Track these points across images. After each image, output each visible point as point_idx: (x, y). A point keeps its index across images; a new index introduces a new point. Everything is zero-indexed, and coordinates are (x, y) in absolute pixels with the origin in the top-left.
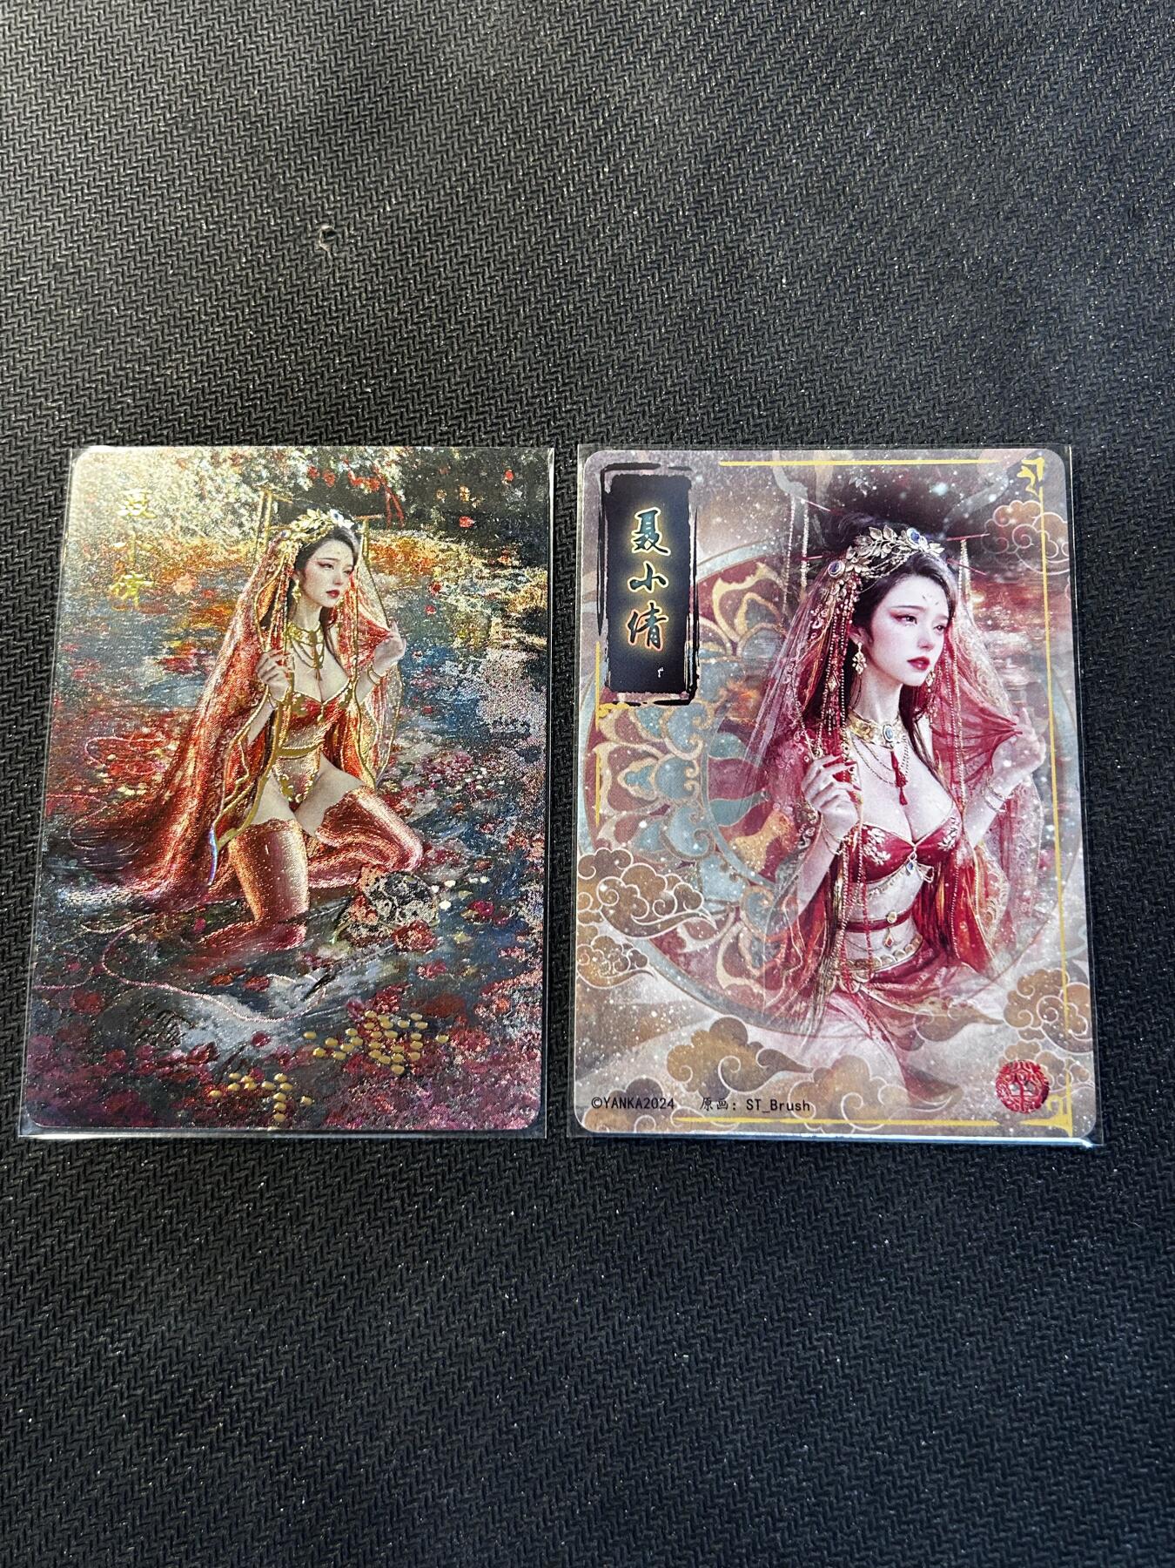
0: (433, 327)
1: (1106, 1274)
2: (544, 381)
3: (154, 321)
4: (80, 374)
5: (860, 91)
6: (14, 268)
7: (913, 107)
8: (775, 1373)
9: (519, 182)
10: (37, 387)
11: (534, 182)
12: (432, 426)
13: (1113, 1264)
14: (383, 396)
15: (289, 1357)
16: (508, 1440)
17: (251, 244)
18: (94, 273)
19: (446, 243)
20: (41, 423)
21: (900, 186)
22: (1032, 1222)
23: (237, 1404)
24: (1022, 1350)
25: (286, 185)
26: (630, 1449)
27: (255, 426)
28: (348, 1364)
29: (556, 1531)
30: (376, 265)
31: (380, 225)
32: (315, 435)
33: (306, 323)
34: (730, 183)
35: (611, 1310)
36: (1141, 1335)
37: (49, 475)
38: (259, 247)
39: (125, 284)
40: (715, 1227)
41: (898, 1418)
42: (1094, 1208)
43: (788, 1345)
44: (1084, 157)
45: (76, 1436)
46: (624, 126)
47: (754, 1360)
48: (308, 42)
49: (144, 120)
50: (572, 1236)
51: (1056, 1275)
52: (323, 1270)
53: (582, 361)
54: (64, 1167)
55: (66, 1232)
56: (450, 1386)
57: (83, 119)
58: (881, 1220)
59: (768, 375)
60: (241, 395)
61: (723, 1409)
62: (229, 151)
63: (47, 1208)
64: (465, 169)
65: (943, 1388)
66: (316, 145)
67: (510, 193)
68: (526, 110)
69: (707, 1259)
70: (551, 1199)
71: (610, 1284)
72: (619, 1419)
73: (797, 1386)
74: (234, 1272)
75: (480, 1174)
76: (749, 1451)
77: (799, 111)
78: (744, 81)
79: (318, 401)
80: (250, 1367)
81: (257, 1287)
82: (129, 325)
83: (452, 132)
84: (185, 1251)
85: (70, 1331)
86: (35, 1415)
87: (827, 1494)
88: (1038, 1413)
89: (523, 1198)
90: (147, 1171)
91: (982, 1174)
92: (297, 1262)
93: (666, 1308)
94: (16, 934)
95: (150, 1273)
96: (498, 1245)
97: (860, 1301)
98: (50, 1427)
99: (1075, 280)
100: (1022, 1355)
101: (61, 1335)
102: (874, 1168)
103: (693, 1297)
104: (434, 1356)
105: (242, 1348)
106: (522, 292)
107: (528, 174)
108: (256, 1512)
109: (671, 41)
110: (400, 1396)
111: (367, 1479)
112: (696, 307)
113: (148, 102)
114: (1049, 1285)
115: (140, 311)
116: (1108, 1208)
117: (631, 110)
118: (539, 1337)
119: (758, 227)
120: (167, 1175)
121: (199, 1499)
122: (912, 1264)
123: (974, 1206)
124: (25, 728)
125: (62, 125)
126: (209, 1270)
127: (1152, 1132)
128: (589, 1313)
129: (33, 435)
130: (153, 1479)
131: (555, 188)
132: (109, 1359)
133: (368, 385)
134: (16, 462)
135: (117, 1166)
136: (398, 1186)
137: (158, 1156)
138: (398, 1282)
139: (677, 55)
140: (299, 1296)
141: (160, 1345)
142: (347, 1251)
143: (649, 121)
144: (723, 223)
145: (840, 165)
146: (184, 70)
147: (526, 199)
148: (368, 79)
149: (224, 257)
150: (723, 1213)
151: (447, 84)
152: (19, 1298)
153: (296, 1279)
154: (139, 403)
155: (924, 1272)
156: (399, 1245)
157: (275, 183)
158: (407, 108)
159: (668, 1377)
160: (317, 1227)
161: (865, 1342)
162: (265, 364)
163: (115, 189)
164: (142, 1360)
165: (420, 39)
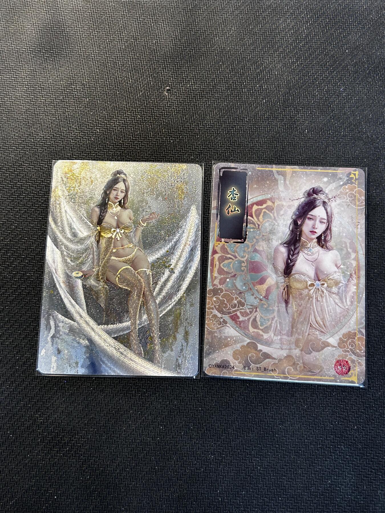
0: (195, 125)
1: (347, 458)
2: (226, 149)
3: (110, 107)
4: (84, 119)
5: (342, 76)
6: (71, 83)
7: (357, 84)
8: (239, 468)
9: (230, 84)
10: (71, 121)
11: (235, 86)
13: (349, 456)
14: (176, 144)
15: (92, 432)
16: (153, 472)
17: (144, 88)
18: (95, 89)
19: (204, 100)
20: (70, 132)
21: (348, 108)
22: (327, 438)
23: (74, 443)
25: (158, 72)
26: (190, 482)
28: (110, 438)
29: (163, 502)
30: (181, 102)
31: (185, 90)
33: (156, 117)
34: (295, 97)
35: (193, 438)
36: (354, 479)
37: (69, 149)
38: (146, 90)
39: (103, 94)
40: (229, 419)
41: (274, 489)
42: (347, 437)
43: (244, 460)
45: (24, 443)
46: (266, 73)
47: (233, 463)
48: (173, 29)
49: (118, 44)
50: (185, 413)
51: (331, 455)
52: (108, 408)
53: (239, 144)
55: (32, 381)
56: (139, 451)
57: (100, 40)
58: (280, 428)
59: (296, 159)
60: (132, 135)
61: (221, 475)
62: (142, 58)
64: (214, 77)
65: (289, 483)
66: (170, 61)
67: (227, 88)
68: (236, 62)
69: (225, 429)
70: (180, 401)
71: (194, 430)
72: (189, 472)
73: (244, 473)
74: (80, 403)
75: (160, 389)
76: (226, 490)
77: (321, 78)
78: (306, 66)
79: (156, 142)
80: (80, 433)
82: (102, 107)
83: (212, 65)
84: (67, 394)
85: (28, 411)
86: (13, 434)
87: (248, 508)
88: (317, 497)
89: (172, 399)
91: (314, 420)
92: (100, 404)
93: (209, 441)
94: (34, 287)
95: (55, 399)
96: (162, 411)
97: (269, 451)
98: (17, 439)
100: (316, 478)
101: (25, 412)
103: (218, 439)
104: (136, 441)
105: (79, 427)
106: (225, 119)
107: (233, 83)
108: (73, 477)
109: (285, 49)
110: (124, 451)
111: (109, 474)
112: (277, 134)
113: (121, 39)
114: (328, 458)
115: (106, 103)
116: (351, 438)
117: (269, 68)
118: (169, 442)
119: (302, 112)
121: (57, 470)
122: (287, 443)
123: (310, 429)
125: (93, 41)
126: (73, 401)
127: (369, 418)
128: (186, 438)
129: (67, 135)
130: (44, 461)
131: (241, 89)
132: (38, 422)
133: (172, 140)
134: (60, 143)
138: (129, 417)
139: (286, 54)
140: (99, 415)
141: (54, 421)
142: (116, 404)
143: (274, 73)
144: (291, 109)
145: (331, 97)
146: (133, 31)
147: (231, 90)
148: (189, 44)
149: (135, 91)
150: (232, 416)
151: (214, 50)
152: (14, 398)
153: (99, 409)
154: (101, 132)
155: (290, 446)
156: (132, 405)
157: (155, 71)
158: (200, 55)
159: (206, 462)
160: (108, 395)
161: (268, 464)
162: (141, 127)
163: (105, 64)
164: (48, 424)
165: (208, 34)
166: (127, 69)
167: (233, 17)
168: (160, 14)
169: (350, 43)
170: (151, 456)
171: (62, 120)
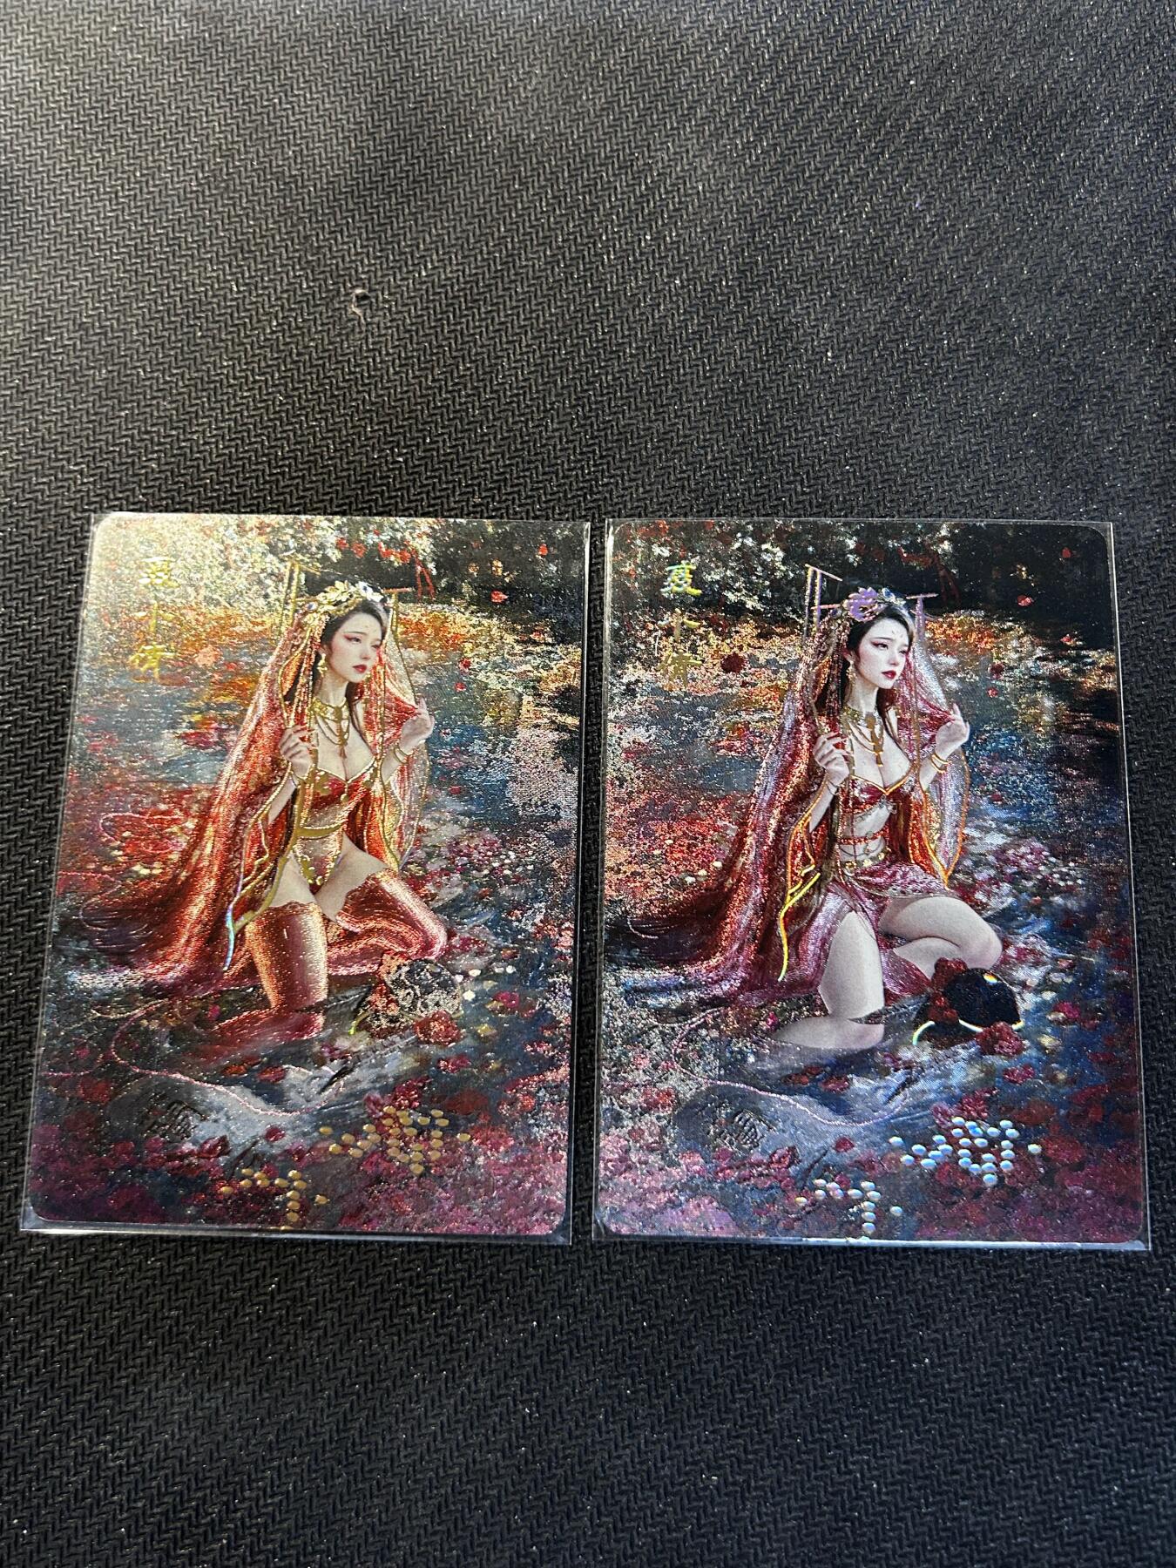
0: (468, 396)
1: (1158, 1400)
2: (581, 454)
3: (181, 384)
4: (103, 437)
5: (910, 162)
6: (40, 328)
7: (963, 178)
8: (809, 1498)
9: (559, 248)
10: (60, 450)
11: (573, 249)
12: (465, 497)
13: (1165, 1389)
14: (415, 466)
15: (298, 1470)
16: (526, 1564)
17: (282, 307)
18: (121, 334)
19: (483, 310)
20: (62, 487)
21: (950, 259)
22: (1080, 1343)
23: (242, 1519)
24: (1069, 1480)
25: (319, 247)
27: (283, 494)
28: (359, 1479)
30: (409, 331)
31: (415, 290)
32: (345, 504)
33: (338, 389)
34: (775, 253)
35: (637, 1427)
37: (69, 540)
38: (291, 310)
39: (152, 345)
40: (747, 1342)
41: (937, 1550)
42: (1145, 1329)
43: (822, 1468)
44: (1140, 233)
45: (73, 1550)
46: (667, 192)
47: (786, 1484)
48: (345, 103)
49: (176, 179)
50: (596, 1349)
51: (1105, 1400)
52: (336, 1378)
53: (620, 433)
54: (67, 1263)
55: (67, 1332)
56: (466, 1505)
57: (114, 177)
58: (921, 1338)
59: (813, 451)
60: (269, 462)
61: (753, 1536)
62: (262, 212)
63: (49, 1306)
64: (503, 234)
65: (984, 1518)
66: (351, 207)
67: (549, 259)
68: (566, 174)
69: (738, 1376)
70: (575, 1310)
71: (636, 1400)
72: (644, 1544)
73: (831, 1513)
74: (242, 1378)
75: (501, 1281)
77: (846, 181)
78: (789, 149)
79: (348, 469)
80: (257, 1481)
81: (266, 1395)
82: (155, 388)
83: (491, 195)
84: (191, 1354)
85: (68, 1437)
86: (31, 1527)
88: (1085, 1547)
89: (546, 1309)
90: (153, 1269)
91: (1027, 1290)
92: (309, 1370)
93: (694, 1427)
94: (23, 1016)
95: (154, 1377)
96: (519, 1356)
97: (899, 1422)
98: (46, 1540)
99: (1130, 358)
100: (1069, 1485)
101: (59, 1441)
102: (915, 1283)
103: (724, 1416)
104: (450, 1472)
105: (249, 1460)
106: (561, 361)
107: (568, 240)
109: (716, 107)
110: (414, 1513)
112: (738, 379)
113: (181, 161)
114: (1098, 1410)
115: (167, 373)
116: (1159, 1328)
117: (674, 176)
118: (561, 1455)
119: (803, 298)
120: (175, 1274)
122: (953, 1385)
123: (1020, 1325)
124: (38, 802)
125: (93, 183)
126: (216, 1375)
128: (614, 1430)
129: (54, 499)
131: (595, 255)
132: (108, 1468)
133: (400, 455)
134: (36, 527)
135: (122, 1263)
136: (415, 1291)
137: (165, 1254)
138: (413, 1392)
139: (721, 122)
140: (311, 1405)
141: (163, 1454)
142: (361, 1360)
143: (692, 188)
144: (767, 294)
145: (888, 236)
146: (217, 129)
147: (566, 266)
148: (405, 141)
149: (255, 320)
150: (756, 1327)
151: (486, 147)
152: (16, 1401)
153: (307, 1387)
154: (164, 468)
155: (966, 1394)
156: (415, 1354)
157: (308, 245)
158: (444, 171)
159: (695, 1500)
160: (330, 1333)
161: (904, 1467)
162: (294, 431)
163: (144, 249)
164: (144, 1470)
165: (460, 102)
166: (217, 253)
167: (530, 33)
168: (294, 62)
169: (916, 58)
170: (509, 1511)
171: (30, 452)
